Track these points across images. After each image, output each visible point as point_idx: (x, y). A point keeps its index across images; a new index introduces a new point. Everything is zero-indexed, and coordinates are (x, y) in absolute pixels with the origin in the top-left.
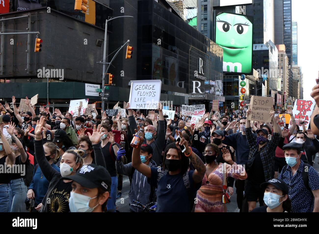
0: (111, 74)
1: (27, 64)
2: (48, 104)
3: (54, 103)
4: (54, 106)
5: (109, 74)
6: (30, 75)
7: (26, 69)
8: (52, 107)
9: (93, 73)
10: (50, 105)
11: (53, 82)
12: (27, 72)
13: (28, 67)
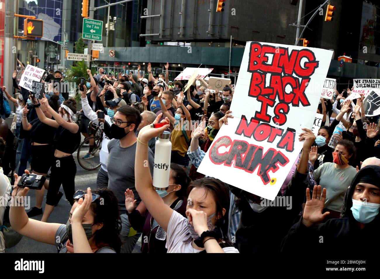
0: (306, 40)
1: (209, 26)
2: (229, 73)
3: (236, 72)
4: (236, 75)
5: (303, 40)
6: (212, 38)
7: (207, 32)
8: (234, 76)
9: (284, 37)
10: (231, 74)
11: (237, 47)
12: (208, 35)
13: (210, 28)
